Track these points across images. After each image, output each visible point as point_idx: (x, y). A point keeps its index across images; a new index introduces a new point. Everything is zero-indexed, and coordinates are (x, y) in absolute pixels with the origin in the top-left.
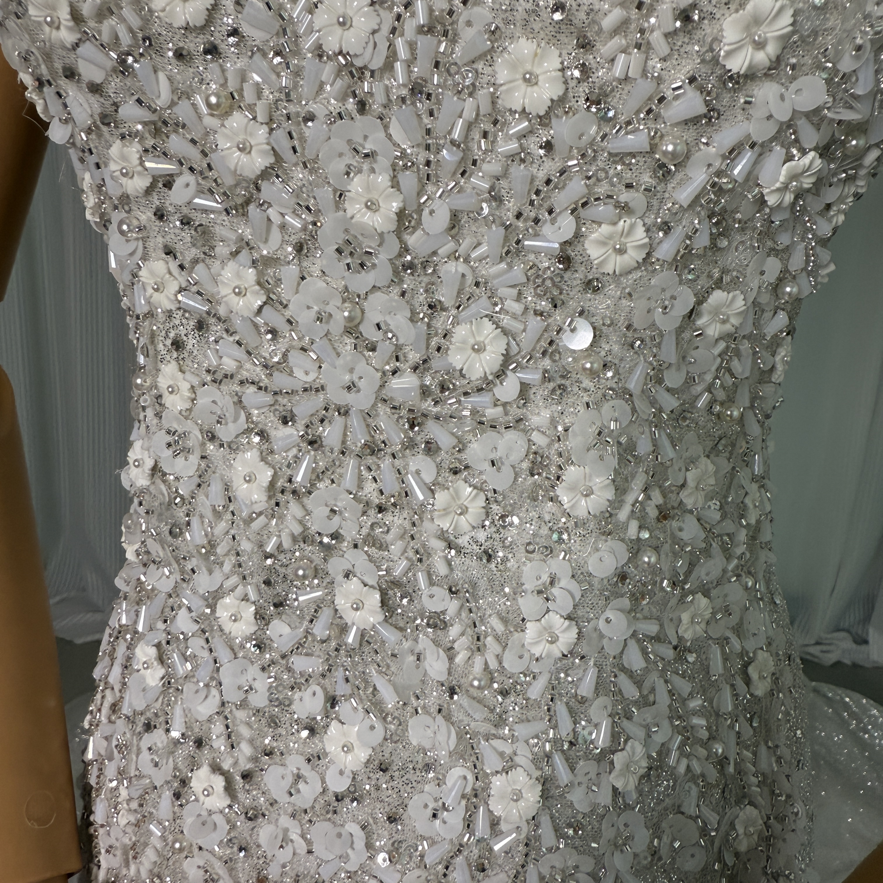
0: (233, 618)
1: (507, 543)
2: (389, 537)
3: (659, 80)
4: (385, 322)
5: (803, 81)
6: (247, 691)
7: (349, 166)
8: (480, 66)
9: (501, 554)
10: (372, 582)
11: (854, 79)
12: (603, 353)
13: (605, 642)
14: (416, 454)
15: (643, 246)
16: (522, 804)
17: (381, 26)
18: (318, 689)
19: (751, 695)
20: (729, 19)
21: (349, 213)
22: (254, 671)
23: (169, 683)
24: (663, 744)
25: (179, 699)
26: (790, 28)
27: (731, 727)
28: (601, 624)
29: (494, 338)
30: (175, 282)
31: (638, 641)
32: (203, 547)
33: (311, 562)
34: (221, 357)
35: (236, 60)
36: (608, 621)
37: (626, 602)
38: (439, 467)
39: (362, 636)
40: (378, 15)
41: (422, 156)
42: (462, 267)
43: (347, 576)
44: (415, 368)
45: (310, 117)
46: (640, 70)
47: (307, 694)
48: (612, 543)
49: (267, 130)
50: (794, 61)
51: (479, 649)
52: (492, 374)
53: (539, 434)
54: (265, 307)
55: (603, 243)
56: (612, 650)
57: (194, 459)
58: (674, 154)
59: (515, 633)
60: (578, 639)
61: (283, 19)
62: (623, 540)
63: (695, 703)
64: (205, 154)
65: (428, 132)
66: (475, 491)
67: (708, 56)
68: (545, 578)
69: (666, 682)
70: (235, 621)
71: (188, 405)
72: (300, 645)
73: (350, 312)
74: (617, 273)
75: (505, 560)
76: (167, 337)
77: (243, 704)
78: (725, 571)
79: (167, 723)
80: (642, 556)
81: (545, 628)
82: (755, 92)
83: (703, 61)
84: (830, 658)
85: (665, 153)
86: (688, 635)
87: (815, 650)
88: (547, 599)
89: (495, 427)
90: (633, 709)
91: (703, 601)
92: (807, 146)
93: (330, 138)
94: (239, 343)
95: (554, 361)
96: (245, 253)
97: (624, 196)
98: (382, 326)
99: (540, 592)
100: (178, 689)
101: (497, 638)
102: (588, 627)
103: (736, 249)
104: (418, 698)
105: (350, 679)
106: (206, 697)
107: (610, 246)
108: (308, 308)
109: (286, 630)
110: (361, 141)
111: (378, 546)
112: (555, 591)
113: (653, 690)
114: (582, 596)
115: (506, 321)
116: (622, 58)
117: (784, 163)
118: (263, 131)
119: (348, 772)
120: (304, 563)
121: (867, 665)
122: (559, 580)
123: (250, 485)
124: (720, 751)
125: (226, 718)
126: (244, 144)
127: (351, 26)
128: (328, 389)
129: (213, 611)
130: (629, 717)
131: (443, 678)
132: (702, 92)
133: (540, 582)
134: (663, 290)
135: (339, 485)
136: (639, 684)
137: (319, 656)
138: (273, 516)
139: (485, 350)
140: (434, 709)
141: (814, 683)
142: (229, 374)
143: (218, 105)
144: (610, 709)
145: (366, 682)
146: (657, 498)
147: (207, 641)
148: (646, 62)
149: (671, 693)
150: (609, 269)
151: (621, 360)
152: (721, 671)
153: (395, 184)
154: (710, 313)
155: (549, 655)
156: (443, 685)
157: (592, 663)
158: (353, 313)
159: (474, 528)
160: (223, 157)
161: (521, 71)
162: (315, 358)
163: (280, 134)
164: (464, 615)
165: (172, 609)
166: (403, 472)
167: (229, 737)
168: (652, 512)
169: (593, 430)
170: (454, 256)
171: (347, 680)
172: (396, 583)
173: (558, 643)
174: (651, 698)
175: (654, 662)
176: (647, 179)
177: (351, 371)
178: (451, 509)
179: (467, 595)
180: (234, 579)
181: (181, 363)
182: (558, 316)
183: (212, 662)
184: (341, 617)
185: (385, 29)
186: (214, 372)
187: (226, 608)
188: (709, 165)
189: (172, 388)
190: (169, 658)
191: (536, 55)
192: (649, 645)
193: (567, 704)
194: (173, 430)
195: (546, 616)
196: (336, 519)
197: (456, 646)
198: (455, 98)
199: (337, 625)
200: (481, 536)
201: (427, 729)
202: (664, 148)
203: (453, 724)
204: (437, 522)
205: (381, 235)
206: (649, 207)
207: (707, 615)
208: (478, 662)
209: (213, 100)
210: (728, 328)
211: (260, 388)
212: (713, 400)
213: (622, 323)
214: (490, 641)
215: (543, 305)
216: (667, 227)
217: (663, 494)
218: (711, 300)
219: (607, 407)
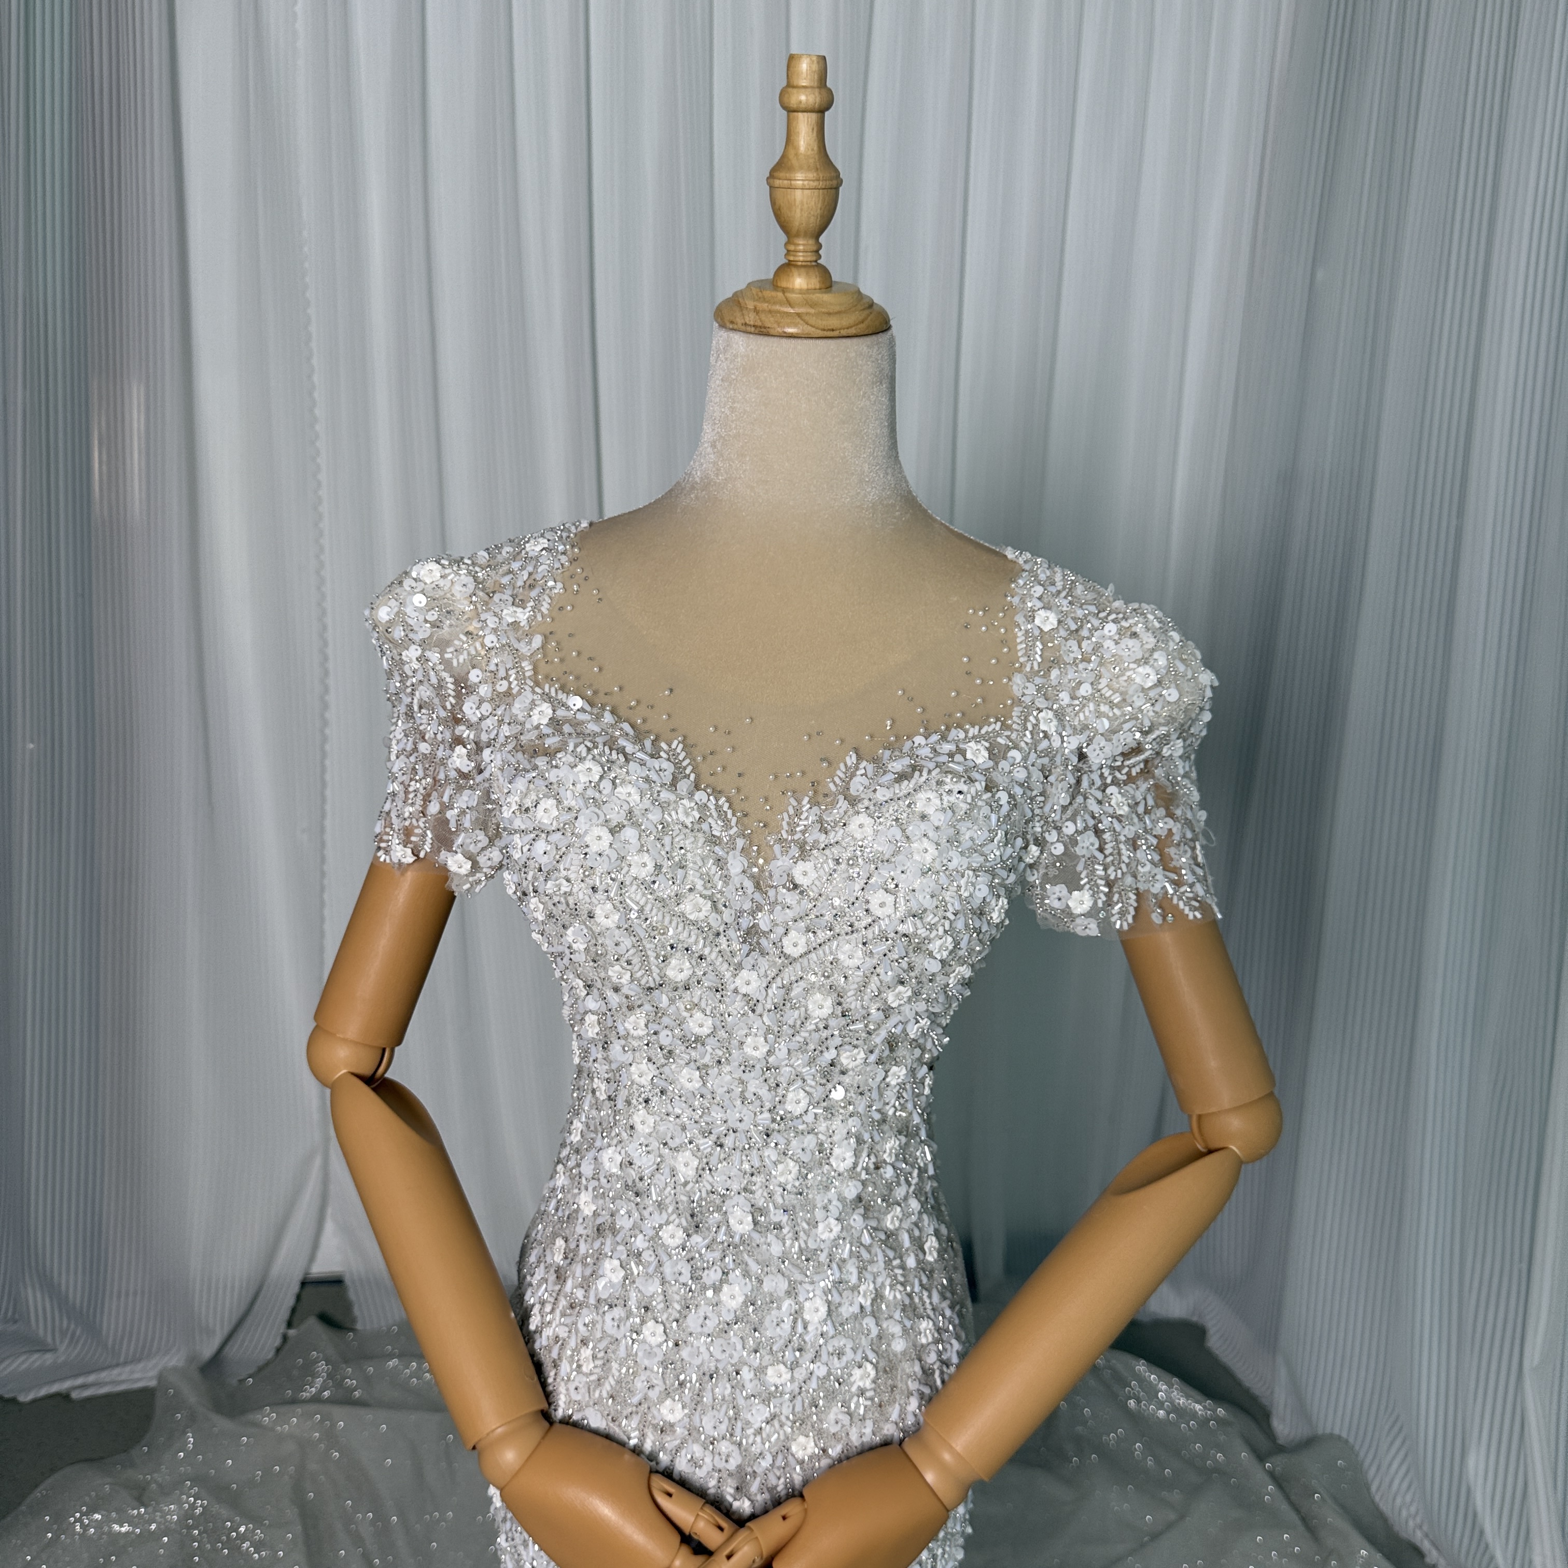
1: (809, 1186)
2: (755, 1188)
6: (678, 1275)
7: (746, 1034)
9: (806, 1192)
10: (747, 1210)
12: (848, 1099)
13: (853, 1230)
14: (769, 1148)
15: (863, 1058)
16: (819, 1313)
17: (763, 984)
20: (890, 994)
21: (745, 1051)
22: (682, 1264)
23: (627, 1279)
25: (634, 1287)
26: (911, 994)
28: (852, 1222)
29: (804, 1097)
32: (657, 1202)
33: (715, 1204)
34: (674, 1108)
37: (862, 1211)
38: (779, 1153)
39: (742, 1237)
41: (776, 1029)
42: (791, 1069)
43: (735, 1208)
44: (770, 1110)
47: (712, 1272)
48: (854, 1182)
49: (711, 1018)
52: (803, 1111)
53: (822, 1135)
55: (847, 1058)
56: (856, 1235)
57: (653, 1156)
58: (873, 1028)
59: (813, 1229)
62: (859, 1181)
65: (779, 1021)
66: (795, 1163)
68: (826, 1201)
70: (671, 1238)
74: (853, 1068)
76: (640, 1096)
78: (908, 1192)
80: (868, 1188)
81: (827, 1226)
88: (827, 1211)
89: (803, 1134)
93: (738, 1023)
95: (828, 1104)
96: (692, 1063)
97: (855, 1042)
98: (755, 1093)
99: (824, 1208)
100: (633, 1282)
101: (805, 1232)
102: (846, 1224)
104: (768, 1266)
107: (850, 1059)
109: (699, 1240)
111: (750, 1192)
112: (831, 1207)
113: (876, 1255)
114: (843, 1208)
115: (807, 1089)
118: (709, 1019)
119: (732, 1311)
122: (832, 1201)
125: (665, 1292)
126: (701, 1024)
131: (780, 1255)
133: (824, 1203)
134: (872, 1072)
135: (731, 1165)
137: (719, 1251)
138: (697, 1183)
139: (800, 1102)
144: (857, 1265)
145: (743, 1261)
146: (873, 1159)
147: (654, 1251)
148: (863, 1003)
150: (850, 1067)
151: (856, 1100)
154: (892, 1076)
155: (829, 1238)
157: (847, 1242)
158: (743, 1089)
161: (817, 1004)
163: (717, 1021)
164: (790, 1222)
166: (762, 1157)
167: (666, 1302)
168: (872, 1166)
169: (845, 1131)
171: (733, 1261)
172: (759, 1210)
175: (876, 1241)
177: (740, 1113)
178: (784, 1172)
179: (791, 1212)
180: (674, 1216)
182: (829, 1086)
183: (657, 1262)
184: (731, 1229)
185: (764, 986)
187: (667, 1232)
188: (887, 1030)
190: (628, 1265)
195: (827, 1219)
196: (729, 1181)
197: (786, 1238)
198: (791, 1011)
200: (797, 1184)
203: (784, 1278)
204: (778, 1179)
206: (865, 1045)
210: (900, 1080)
212: (896, 1110)
213: (856, 1085)
214: (802, 1234)
215: (824, 1081)
216: (871, 1052)
217: (876, 1157)
218: (892, 1071)
219: (850, 1120)
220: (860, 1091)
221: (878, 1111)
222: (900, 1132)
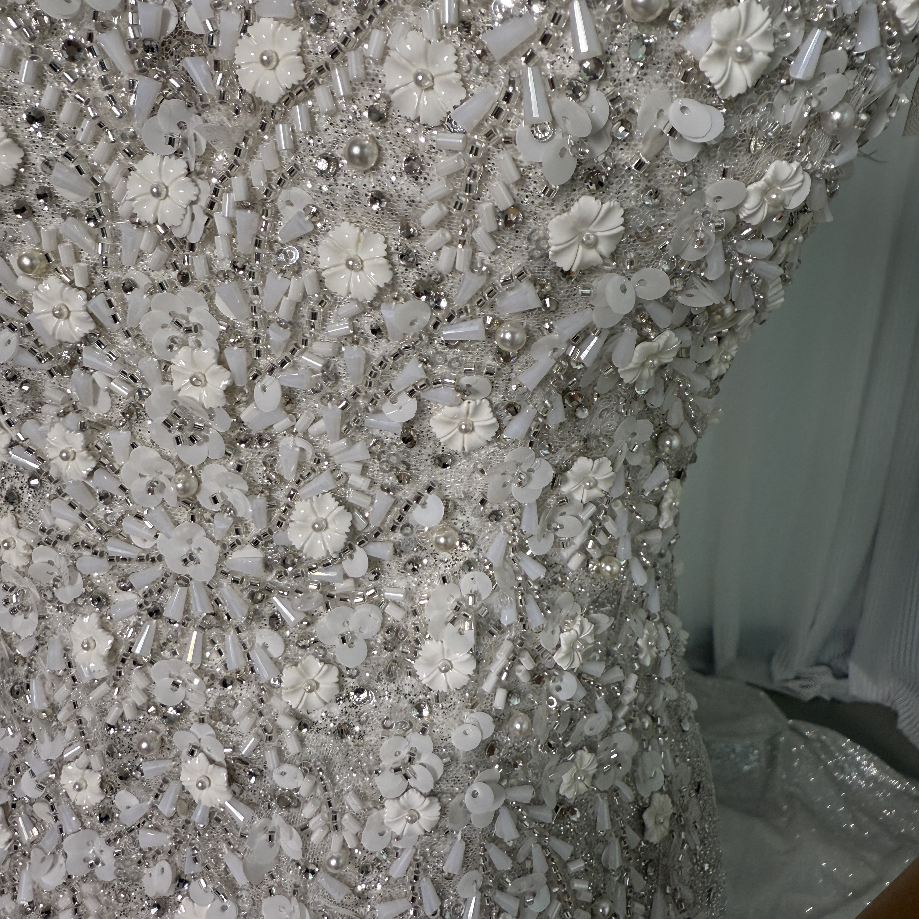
0: (77, 787)
1: (363, 718)
2: (236, 713)
3: (490, 273)
4: (222, 494)
5: (646, 272)
6: (92, 865)
7: (172, 340)
8: (305, 244)
9: (357, 729)
10: (219, 758)
11: (703, 265)
12: (459, 525)
13: (472, 815)
14: (263, 626)
15: (492, 426)
17: (200, 196)
18: (166, 865)
19: (647, 842)
20: (554, 220)
21: (175, 387)
22: (99, 842)
23: (16, 848)
24: (540, 913)
25: (27, 863)
26: (622, 228)
27: (621, 881)
28: (467, 798)
29: (338, 514)
30: (6, 435)
31: (512, 809)
32: (44, 712)
33: (158, 732)
34: (55, 518)
35: (51, 219)
36: (474, 795)
38: (286, 642)
39: (211, 814)
40: (197, 185)
41: (250, 332)
42: (301, 443)
43: (192, 753)
44: (256, 542)
45: (129, 287)
46: (468, 264)
47: (155, 870)
48: (477, 716)
49: (85, 296)
50: (632, 255)
51: (336, 828)
52: (335, 552)
53: (394, 607)
54: (96, 472)
55: (447, 422)
56: (479, 824)
57: (33, 616)
58: (512, 342)
59: (374, 810)
60: (441, 817)
61: (96, 183)
62: (489, 712)
63: (577, 866)
64: (23, 313)
65: (254, 309)
66: (326, 667)
67: (537, 253)
68: (405, 754)
69: (544, 847)
70: (79, 790)
71: (25, 562)
72: (146, 818)
73: (184, 483)
74: (466, 450)
75: (361, 736)
76: (2, 487)
77: (90, 877)
78: (612, 721)
79: (14, 890)
80: (513, 723)
81: (404, 808)
82: (594, 284)
83: (532, 257)
84: (808, 694)
85: (504, 340)
86: (570, 795)
87: (795, 685)
88: (406, 777)
89: (345, 600)
90: (507, 880)
91: (586, 757)
92: (662, 326)
93: (150, 309)
94: (72, 506)
95: (406, 535)
96: (72, 415)
97: (465, 379)
98: (219, 498)
99: (397, 770)
100: (24, 855)
101: (356, 817)
102: (452, 803)
103: (600, 416)
104: (272, 877)
105: (199, 858)
106: (53, 866)
107: (456, 425)
108: (141, 476)
109: (133, 801)
110: (185, 313)
111: (225, 721)
112: (416, 767)
113: (529, 858)
114: (445, 771)
115: (352, 497)
116: (446, 251)
117: (638, 343)
118: (81, 296)
120: (149, 734)
121: (847, 700)
122: (420, 755)
123: (90, 652)
124: (607, 910)
125: (74, 891)
126: (60, 310)
127: (167, 195)
128: (166, 559)
129: (58, 776)
130: (502, 888)
131: (298, 857)
132: (535, 285)
133: (399, 758)
134: (518, 465)
135: (181, 658)
136: (512, 852)
137: (167, 832)
138: (115, 686)
139: (327, 527)
140: (290, 889)
141: (791, 721)
142: (64, 534)
143: (32, 267)
144: (480, 883)
145: (218, 861)
146: (528, 663)
147: (52, 808)
148: (473, 254)
149: (549, 859)
150: (457, 447)
151: (480, 531)
152: (607, 826)
153: (221, 362)
154: (575, 480)
155: (410, 833)
156: (298, 864)
157: (459, 836)
158: (187, 485)
159: (325, 703)
160: (39, 321)
161: (345, 256)
162: (151, 527)
163: (99, 301)
164: (319, 791)
165: (18, 770)
166: (248, 646)
167: (76, 911)
168: (524, 677)
169: (452, 603)
170: (291, 431)
171: (196, 860)
172: (244, 761)
173: (420, 821)
174: (528, 865)
175: (530, 829)
176: (489, 361)
177: (190, 541)
178: (300, 686)
179: (321, 773)
180: (76, 748)
181: (18, 516)
182: (405, 492)
183: (57, 830)
184: (188, 793)
185: (204, 201)
186: (49, 532)
187: (70, 775)
188: (555, 350)
189: (9, 543)
190: (15, 822)
191: (359, 241)
192: (524, 812)
193: (433, 880)
194: (11, 586)
195: (405, 795)
196: (181, 691)
197: (311, 825)
198: (280, 277)
199: (185, 800)
200: (336, 710)
201: (282, 909)
202: (502, 336)
203: (307, 905)
204: (285, 699)
205: (211, 410)
206: (494, 387)
207: (592, 770)
208: (335, 841)
209: (26, 261)
210: (596, 493)
211: (95, 553)
212: (588, 559)
213: (478, 496)
214: (346, 820)
215: (391, 480)
216: (513, 409)
217: (535, 658)
218: (575, 468)
219: (466, 578)
220: (489, 508)
221: (541, 559)
222: (597, 604)
